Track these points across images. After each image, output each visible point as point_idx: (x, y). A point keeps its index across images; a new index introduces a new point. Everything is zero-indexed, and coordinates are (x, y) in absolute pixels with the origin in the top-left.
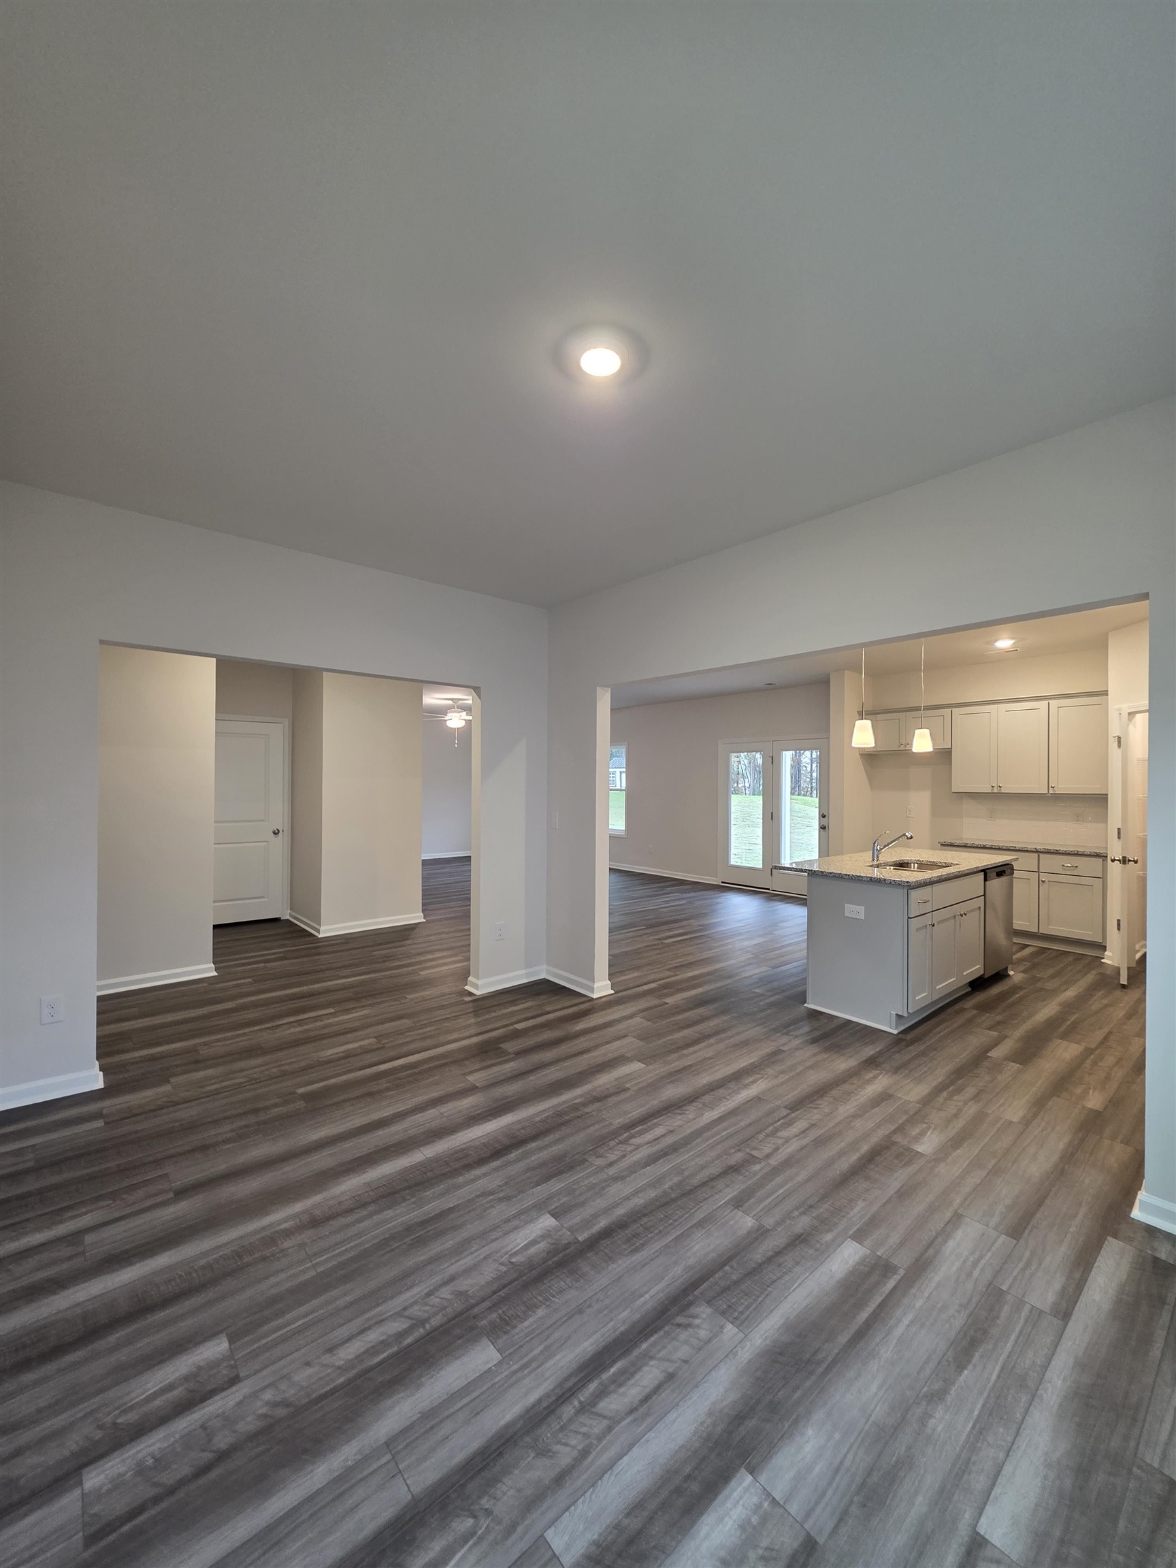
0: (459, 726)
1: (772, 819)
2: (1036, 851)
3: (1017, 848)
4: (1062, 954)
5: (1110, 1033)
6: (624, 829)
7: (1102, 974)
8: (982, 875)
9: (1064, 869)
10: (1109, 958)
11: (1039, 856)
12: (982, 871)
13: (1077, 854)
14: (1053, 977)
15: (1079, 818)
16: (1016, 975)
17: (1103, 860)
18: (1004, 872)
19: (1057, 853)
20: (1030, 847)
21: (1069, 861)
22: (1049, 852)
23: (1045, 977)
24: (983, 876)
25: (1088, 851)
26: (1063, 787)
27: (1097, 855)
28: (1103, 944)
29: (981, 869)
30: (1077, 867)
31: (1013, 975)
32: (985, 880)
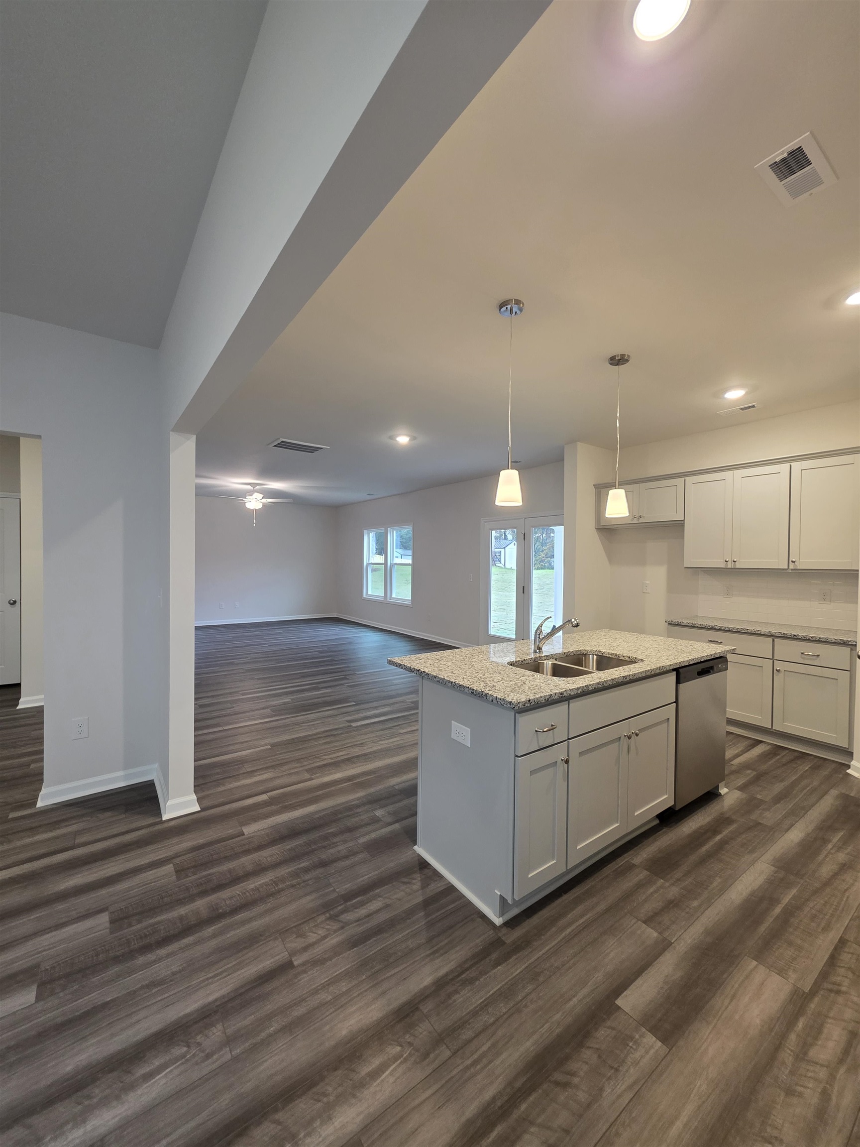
0: (257, 508)
1: (523, 593)
2: (771, 635)
3: (749, 631)
4: (797, 758)
5: (842, 942)
6: (410, 599)
7: (845, 797)
8: (673, 677)
9: (804, 658)
10: (857, 769)
11: (773, 640)
12: (674, 670)
13: (819, 641)
14: (779, 799)
15: (825, 597)
16: (729, 795)
17: (851, 649)
18: (712, 668)
19: (795, 638)
20: (764, 630)
21: (811, 649)
22: (785, 637)
23: (767, 799)
24: (675, 677)
25: (832, 637)
26: (805, 562)
27: (844, 644)
28: (849, 750)
29: (673, 667)
30: (818, 655)
31: (727, 793)
32: (678, 682)
